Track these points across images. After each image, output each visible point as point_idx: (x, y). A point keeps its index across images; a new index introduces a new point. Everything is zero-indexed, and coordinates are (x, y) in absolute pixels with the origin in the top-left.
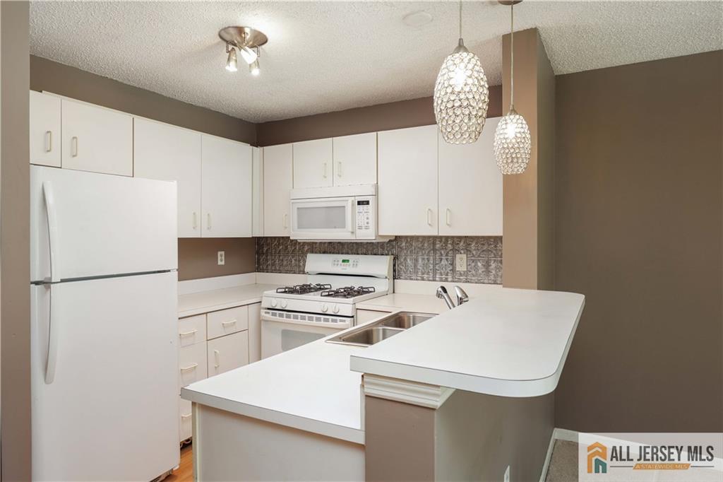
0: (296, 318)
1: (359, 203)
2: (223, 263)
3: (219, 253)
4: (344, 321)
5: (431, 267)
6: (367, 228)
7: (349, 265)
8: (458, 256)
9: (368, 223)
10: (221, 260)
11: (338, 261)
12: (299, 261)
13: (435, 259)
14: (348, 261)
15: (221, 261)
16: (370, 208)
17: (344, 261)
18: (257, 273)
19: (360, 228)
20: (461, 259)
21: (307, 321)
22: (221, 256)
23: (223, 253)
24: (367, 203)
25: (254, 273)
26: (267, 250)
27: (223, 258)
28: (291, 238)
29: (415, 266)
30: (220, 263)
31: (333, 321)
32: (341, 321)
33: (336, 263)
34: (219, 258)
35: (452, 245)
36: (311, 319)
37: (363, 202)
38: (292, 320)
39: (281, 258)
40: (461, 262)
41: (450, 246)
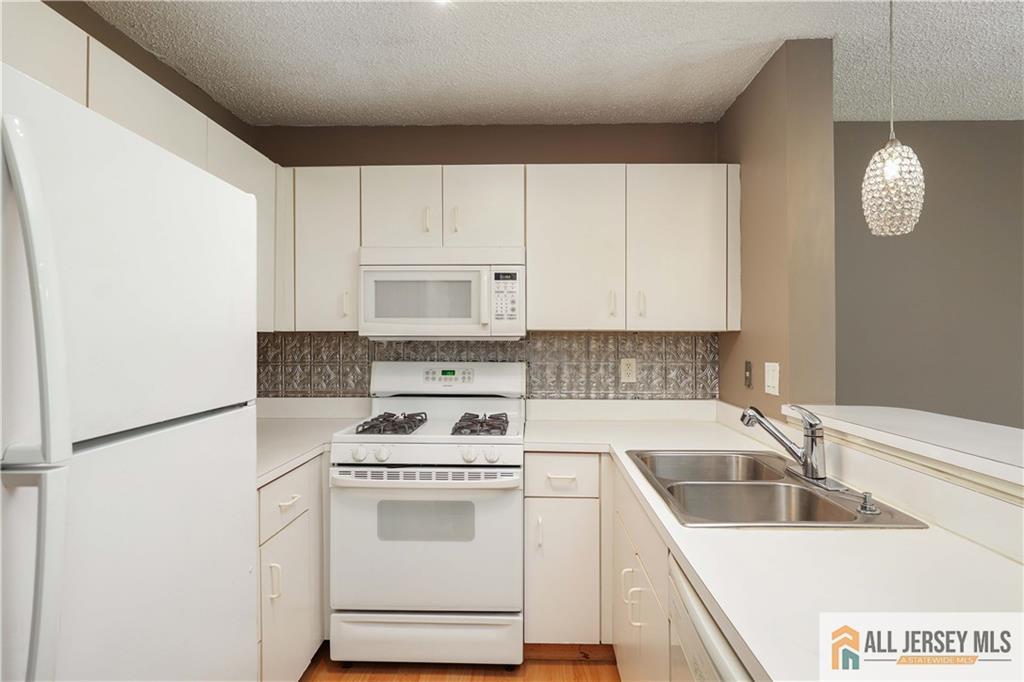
0: (411, 476)
1: (498, 277)
4: (511, 475)
5: (583, 378)
6: (511, 318)
7: (456, 379)
8: (624, 361)
9: (513, 310)
11: (434, 373)
12: (346, 375)
13: (588, 367)
14: (453, 372)
16: (517, 285)
17: (444, 373)
19: (499, 317)
20: (628, 365)
21: (418, 481)
24: (513, 277)
26: (275, 357)
28: (361, 334)
29: (558, 377)
31: (488, 476)
32: (503, 475)
33: (431, 376)
35: (614, 345)
36: (424, 477)
37: (505, 274)
38: (401, 482)
39: (307, 370)
40: (630, 370)
41: (611, 346)
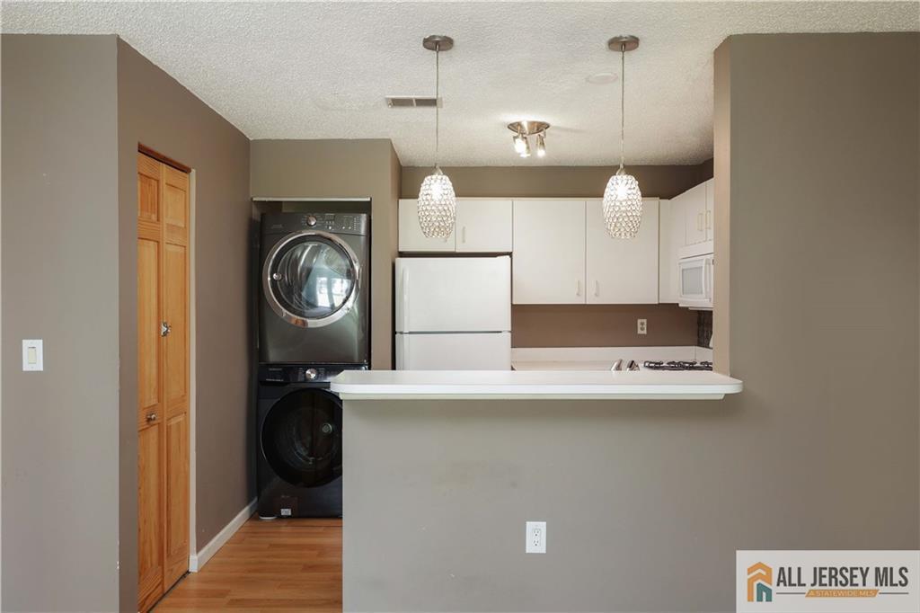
2: (645, 332)
3: (639, 321)
10: (642, 326)
15: (642, 329)
18: (697, 348)
22: (642, 324)
23: (645, 321)
25: (694, 347)
27: (645, 326)
28: (680, 305)
30: (640, 332)
34: (639, 326)
